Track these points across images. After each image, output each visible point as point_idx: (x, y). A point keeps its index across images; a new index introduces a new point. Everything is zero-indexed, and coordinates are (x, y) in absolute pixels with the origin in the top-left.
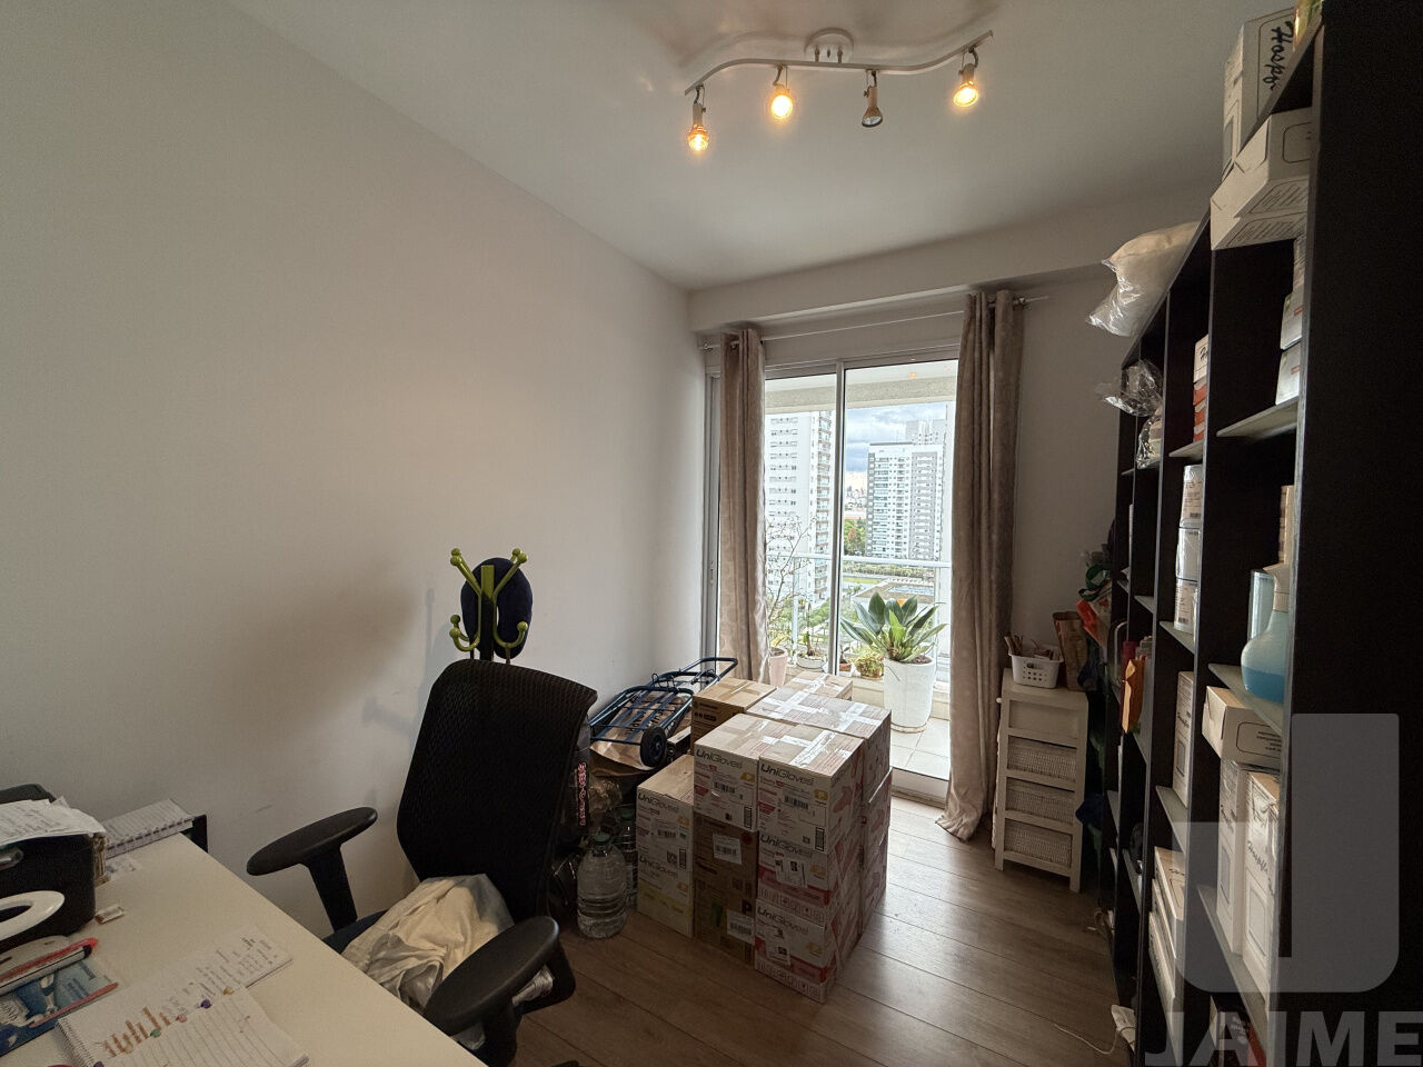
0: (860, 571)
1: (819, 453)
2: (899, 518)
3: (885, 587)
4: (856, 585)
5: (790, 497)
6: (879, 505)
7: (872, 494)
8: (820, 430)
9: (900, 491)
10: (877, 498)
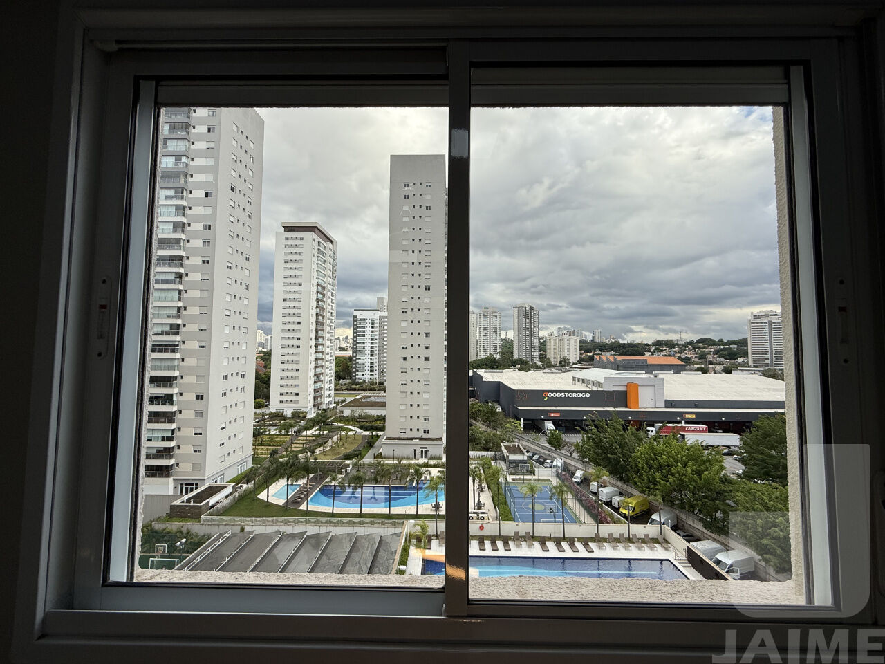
0: (347, 389)
1: (317, 314)
2: (372, 355)
3: (361, 398)
4: (342, 398)
5: (296, 343)
6: (359, 347)
7: (356, 341)
8: (317, 299)
9: (372, 339)
10: (359, 343)
